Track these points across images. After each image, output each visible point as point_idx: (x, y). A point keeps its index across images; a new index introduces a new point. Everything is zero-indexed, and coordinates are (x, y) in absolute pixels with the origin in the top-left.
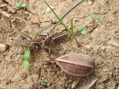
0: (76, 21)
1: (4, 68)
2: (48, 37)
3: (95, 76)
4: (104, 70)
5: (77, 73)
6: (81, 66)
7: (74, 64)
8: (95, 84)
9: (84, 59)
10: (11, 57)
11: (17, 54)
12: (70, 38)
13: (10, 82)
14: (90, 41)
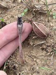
0: (55, 10)
1: (15, 10)
2: (37, 9)
3: (46, 40)
4: (51, 40)
5: (38, 34)
6: (42, 33)
7: (39, 30)
8: (43, 43)
9: (45, 30)
10: (20, 7)
11: (23, 8)
12: (47, 16)
13: (13, 17)
14: (54, 23)
